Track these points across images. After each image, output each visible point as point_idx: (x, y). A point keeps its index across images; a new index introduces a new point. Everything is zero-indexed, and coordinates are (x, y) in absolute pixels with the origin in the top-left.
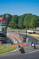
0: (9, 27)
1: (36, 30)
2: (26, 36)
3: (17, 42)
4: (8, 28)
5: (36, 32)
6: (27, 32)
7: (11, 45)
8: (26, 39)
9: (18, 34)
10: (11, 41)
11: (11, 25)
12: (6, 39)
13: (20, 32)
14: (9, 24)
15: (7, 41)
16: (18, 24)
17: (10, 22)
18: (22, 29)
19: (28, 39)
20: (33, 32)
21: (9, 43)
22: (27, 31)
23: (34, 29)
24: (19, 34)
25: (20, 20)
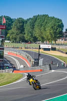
0: (9, 40)
1: (56, 44)
2: (39, 55)
3: (22, 66)
4: (6, 41)
5: (57, 47)
6: (40, 48)
7: (13, 71)
8: (38, 60)
9: (25, 51)
10: (12, 64)
11: (11, 37)
12: (3, 61)
13: (27, 48)
14: (8, 35)
15: (5, 65)
16: (25, 34)
17: (10, 31)
18: (31, 43)
19: (42, 59)
20: (50, 47)
21: (9, 68)
22: (40, 46)
23: (53, 42)
24: (27, 52)
25: (27, 28)
